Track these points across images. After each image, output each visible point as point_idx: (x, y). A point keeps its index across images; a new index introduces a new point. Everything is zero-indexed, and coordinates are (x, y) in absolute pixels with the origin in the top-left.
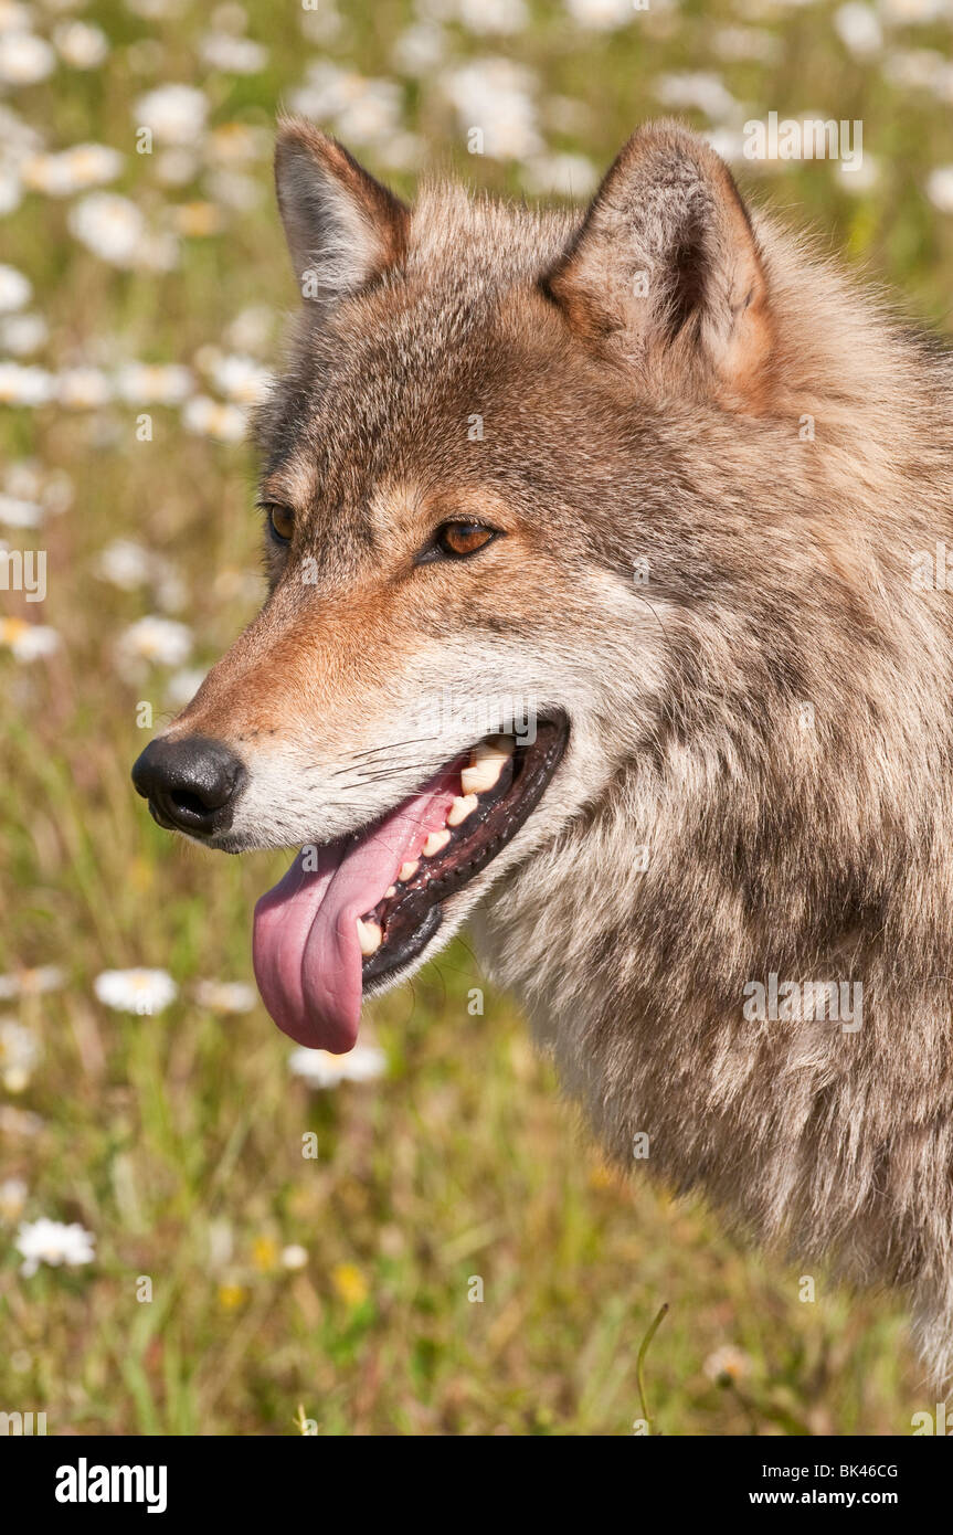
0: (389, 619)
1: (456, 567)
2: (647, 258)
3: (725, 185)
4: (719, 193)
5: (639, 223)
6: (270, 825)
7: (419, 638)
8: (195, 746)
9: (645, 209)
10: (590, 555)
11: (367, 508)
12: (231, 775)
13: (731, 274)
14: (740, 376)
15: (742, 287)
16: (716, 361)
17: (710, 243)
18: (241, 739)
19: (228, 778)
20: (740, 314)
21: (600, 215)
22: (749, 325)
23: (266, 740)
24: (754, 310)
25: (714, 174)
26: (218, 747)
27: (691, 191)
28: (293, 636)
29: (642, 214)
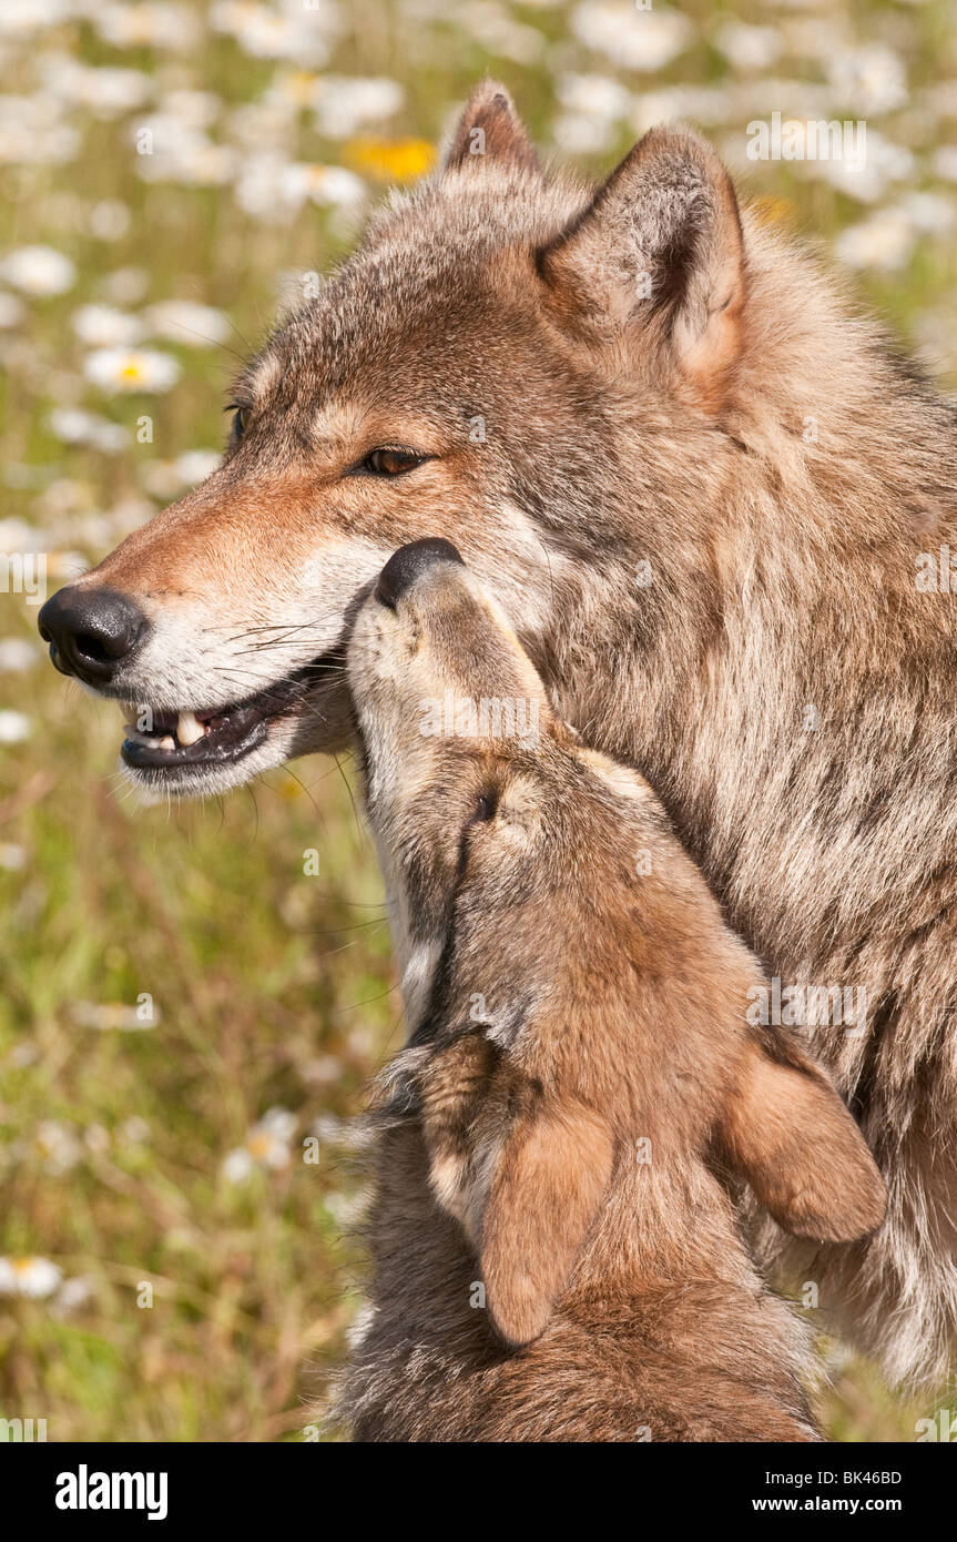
0: (306, 508)
1: (383, 483)
3: (726, 193)
4: (719, 200)
5: (637, 219)
6: (163, 683)
7: (329, 530)
8: (105, 596)
9: (645, 206)
10: (513, 495)
11: (313, 415)
12: (135, 627)
13: (714, 278)
15: (721, 293)
16: (681, 354)
17: (701, 245)
18: (149, 596)
19: (133, 630)
20: (714, 315)
22: (721, 327)
23: (173, 600)
24: (728, 315)
25: (718, 181)
26: (125, 600)
27: (693, 194)
28: (212, 514)
29: (642, 211)
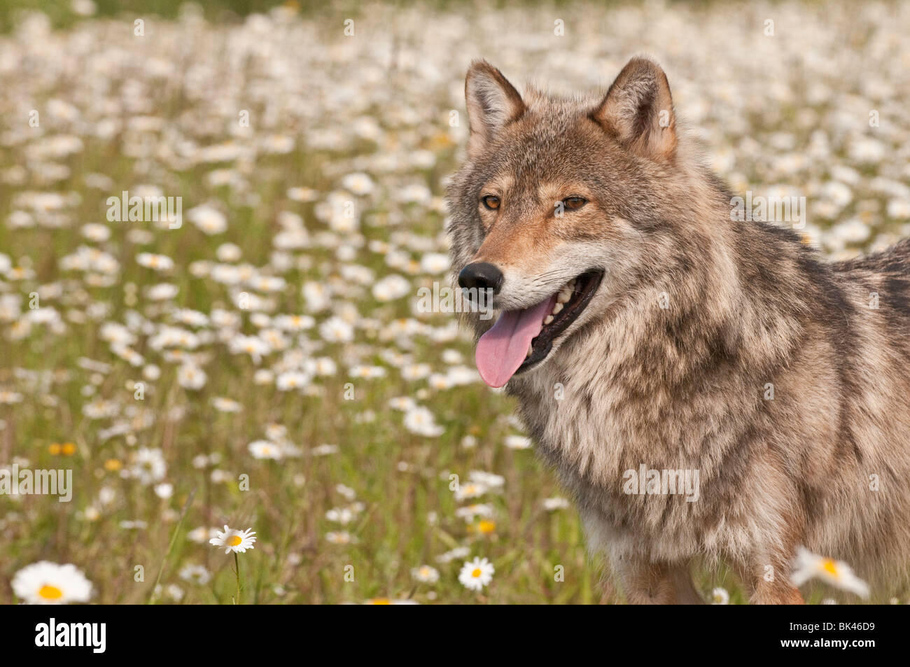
1: (572, 214)
2: (633, 109)
3: (664, 81)
4: (662, 83)
5: (629, 94)
9: (632, 89)
10: (617, 213)
12: (497, 276)
14: (666, 152)
16: (657, 147)
18: (502, 265)
21: (615, 91)
23: (510, 267)
24: (671, 129)
25: (660, 76)
27: (651, 83)
29: (631, 91)
